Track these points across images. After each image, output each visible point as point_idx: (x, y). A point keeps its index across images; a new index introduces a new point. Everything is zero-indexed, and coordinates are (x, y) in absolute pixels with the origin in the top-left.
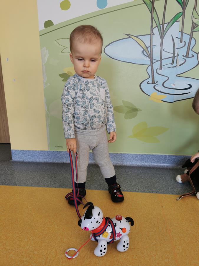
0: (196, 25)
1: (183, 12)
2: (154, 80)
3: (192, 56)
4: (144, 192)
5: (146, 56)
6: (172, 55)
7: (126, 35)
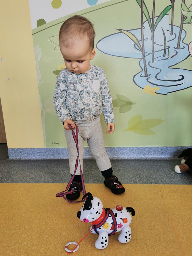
0: (186, 17)
1: (172, 5)
2: (147, 73)
3: (183, 47)
4: (143, 183)
5: (138, 49)
6: (163, 48)
7: (118, 29)
